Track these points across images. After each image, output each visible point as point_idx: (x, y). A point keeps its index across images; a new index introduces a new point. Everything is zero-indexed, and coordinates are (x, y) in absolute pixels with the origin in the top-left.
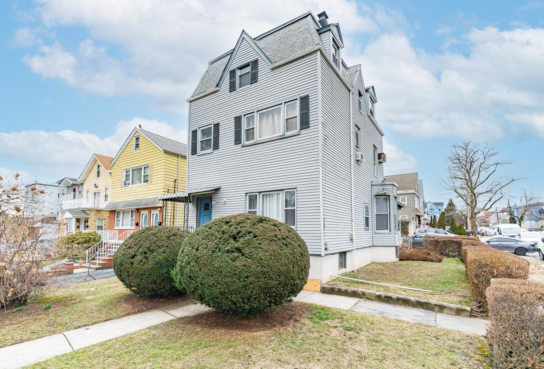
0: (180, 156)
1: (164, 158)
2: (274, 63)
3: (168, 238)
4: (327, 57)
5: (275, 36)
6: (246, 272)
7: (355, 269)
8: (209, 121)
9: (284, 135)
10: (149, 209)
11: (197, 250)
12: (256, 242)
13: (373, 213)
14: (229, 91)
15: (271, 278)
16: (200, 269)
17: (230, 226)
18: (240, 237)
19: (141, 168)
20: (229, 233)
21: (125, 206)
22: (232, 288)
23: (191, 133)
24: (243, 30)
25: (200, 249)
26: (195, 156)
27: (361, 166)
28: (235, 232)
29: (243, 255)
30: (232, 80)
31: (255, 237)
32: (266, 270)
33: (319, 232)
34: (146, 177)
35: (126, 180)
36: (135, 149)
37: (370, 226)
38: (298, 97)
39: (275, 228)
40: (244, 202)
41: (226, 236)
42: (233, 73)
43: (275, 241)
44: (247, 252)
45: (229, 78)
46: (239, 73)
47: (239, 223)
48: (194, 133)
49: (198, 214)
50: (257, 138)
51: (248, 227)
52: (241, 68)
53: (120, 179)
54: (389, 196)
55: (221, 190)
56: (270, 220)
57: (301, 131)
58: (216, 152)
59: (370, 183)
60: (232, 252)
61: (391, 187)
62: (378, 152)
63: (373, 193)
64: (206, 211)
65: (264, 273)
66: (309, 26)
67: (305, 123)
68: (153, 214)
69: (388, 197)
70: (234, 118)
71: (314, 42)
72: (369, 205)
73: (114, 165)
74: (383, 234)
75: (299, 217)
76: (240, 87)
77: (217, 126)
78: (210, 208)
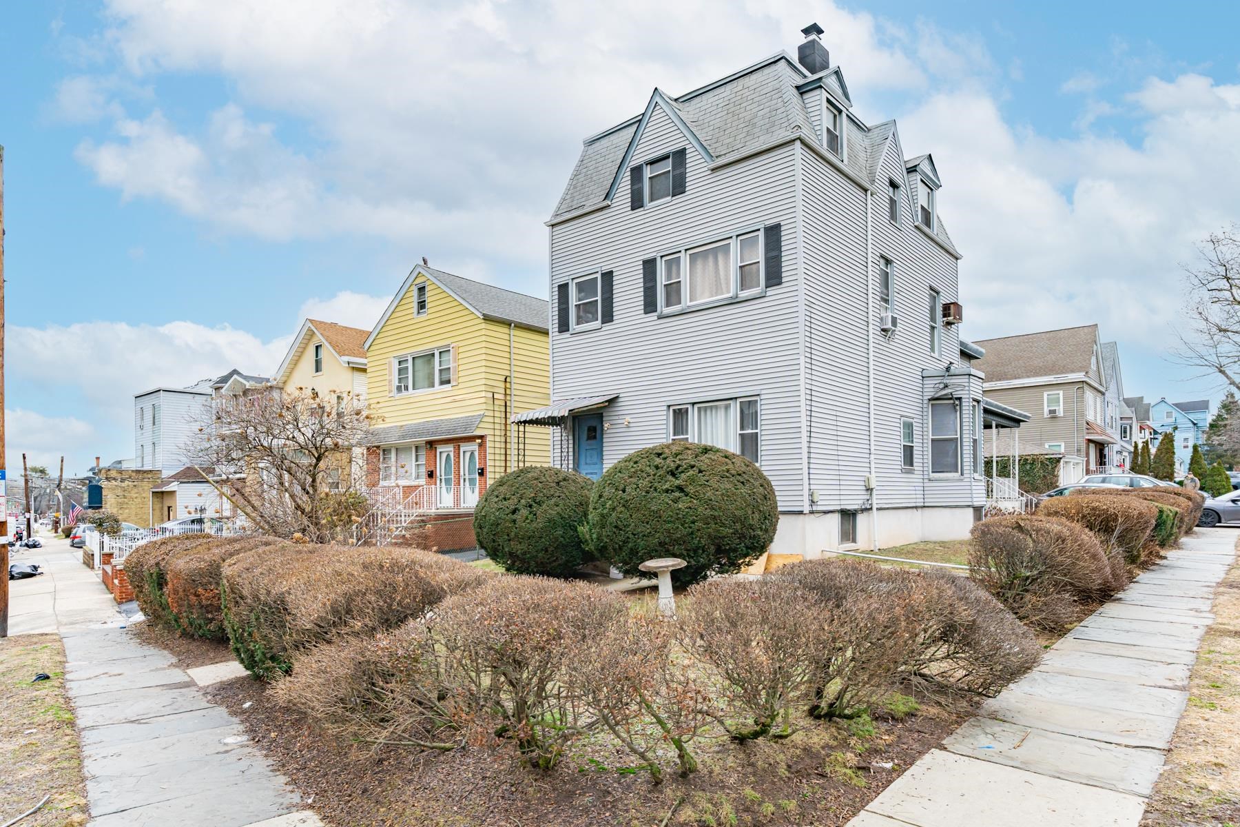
0: (513, 325)
1: (483, 332)
2: (717, 157)
3: (558, 483)
4: (816, 146)
5: (716, 98)
6: (691, 516)
7: (875, 546)
8: (593, 267)
9: (737, 297)
10: (456, 441)
11: (624, 491)
12: (702, 480)
13: (925, 437)
14: (630, 208)
15: (724, 525)
16: (631, 516)
17: (665, 459)
18: (680, 473)
19: (433, 355)
20: (665, 467)
21: (404, 437)
22: (674, 537)
23: (557, 289)
24: (656, 89)
25: (628, 490)
26: (566, 335)
27: (896, 340)
28: (673, 465)
29: (686, 496)
30: (636, 187)
31: (700, 471)
32: (716, 514)
33: (800, 472)
34: (443, 373)
35: (400, 380)
36: (416, 311)
37: (915, 464)
38: (761, 226)
39: (727, 460)
40: (665, 422)
41: (661, 472)
42: (637, 172)
43: (727, 477)
44: (692, 491)
45: (629, 182)
46: (648, 173)
47: (677, 455)
48: (563, 289)
49: (576, 447)
50: (686, 302)
51: (689, 458)
52: (652, 163)
53: (387, 377)
54: (960, 399)
55: (620, 400)
56: (718, 450)
57: (768, 289)
58: (607, 327)
59: (920, 374)
60: (672, 491)
61: (964, 380)
62: (944, 299)
63: (925, 394)
64: (589, 442)
65: (715, 518)
66: (781, 83)
67: (774, 276)
68: (464, 452)
69: (957, 402)
70: (641, 262)
71: (790, 121)
72: (915, 420)
73: (371, 349)
74: (947, 480)
75: (764, 447)
76: (652, 200)
77: (608, 276)
78: (598, 436)
